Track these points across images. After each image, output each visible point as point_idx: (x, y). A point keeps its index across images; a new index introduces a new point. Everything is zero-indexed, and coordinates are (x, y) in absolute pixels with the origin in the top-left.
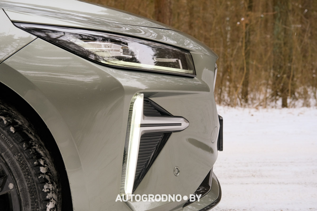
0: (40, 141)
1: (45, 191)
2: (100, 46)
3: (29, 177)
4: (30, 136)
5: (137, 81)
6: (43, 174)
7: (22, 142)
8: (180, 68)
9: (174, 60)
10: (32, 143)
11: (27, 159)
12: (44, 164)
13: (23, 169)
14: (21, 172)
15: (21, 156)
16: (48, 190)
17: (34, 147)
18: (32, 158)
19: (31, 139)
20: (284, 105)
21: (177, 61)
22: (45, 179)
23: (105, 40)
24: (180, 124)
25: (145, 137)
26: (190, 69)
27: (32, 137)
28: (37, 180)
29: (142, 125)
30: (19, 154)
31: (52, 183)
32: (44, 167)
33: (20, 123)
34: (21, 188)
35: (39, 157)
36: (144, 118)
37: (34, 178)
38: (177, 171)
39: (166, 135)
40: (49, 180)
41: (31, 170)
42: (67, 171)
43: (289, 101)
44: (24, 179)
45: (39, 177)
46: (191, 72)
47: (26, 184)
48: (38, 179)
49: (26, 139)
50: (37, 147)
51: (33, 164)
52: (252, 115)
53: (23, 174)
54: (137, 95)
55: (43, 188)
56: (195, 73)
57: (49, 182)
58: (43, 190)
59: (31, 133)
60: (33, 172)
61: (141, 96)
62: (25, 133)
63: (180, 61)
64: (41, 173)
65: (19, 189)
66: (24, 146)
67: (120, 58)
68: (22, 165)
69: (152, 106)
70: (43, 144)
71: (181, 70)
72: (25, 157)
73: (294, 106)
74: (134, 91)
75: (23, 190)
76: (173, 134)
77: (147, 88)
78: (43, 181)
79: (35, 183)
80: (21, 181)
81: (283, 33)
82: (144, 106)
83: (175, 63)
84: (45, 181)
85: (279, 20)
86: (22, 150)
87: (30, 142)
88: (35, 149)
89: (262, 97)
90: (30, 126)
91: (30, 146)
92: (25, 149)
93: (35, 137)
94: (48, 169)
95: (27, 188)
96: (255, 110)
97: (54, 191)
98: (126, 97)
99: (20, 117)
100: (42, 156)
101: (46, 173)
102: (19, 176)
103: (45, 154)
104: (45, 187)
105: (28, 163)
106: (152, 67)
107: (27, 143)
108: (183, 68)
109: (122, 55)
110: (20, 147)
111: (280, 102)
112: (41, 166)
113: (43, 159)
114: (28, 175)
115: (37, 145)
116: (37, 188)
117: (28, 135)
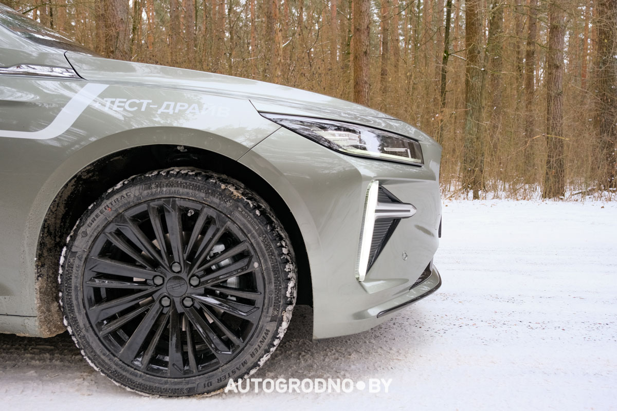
0: (280, 224)
1: (287, 270)
2: (333, 135)
3: (273, 257)
4: (272, 218)
5: (365, 168)
6: (285, 254)
7: (267, 224)
8: (408, 157)
9: (403, 150)
10: (275, 226)
11: (271, 240)
12: (286, 245)
13: (267, 250)
14: (265, 252)
15: (265, 237)
16: (289, 270)
17: (277, 229)
18: (275, 240)
19: (273, 222)
20: (476, 197)
21: (407, 150)
22: (287, 259)
23: (339, 129)
24: (409, 211)
25: (379, 222)
26: (419, 159)
27: (274, 220)
28: (280, 261)
29: (377, 211)
30: (264, 236)
31: (292, 263)
32: (286, 248)
33: (263, 207)
34: (265, 267)
35: (281, 239)
36: (378, 205)
37: (277, 258)
38: (405, 255)
39: (396, 221)
40: (290, 260)
41: (274, 250)
42: (308, 252)
43: (480, 192)
44: (268, 259)
45: (282, 258)
46: (420, 161)
47: (270, 264)
48: (281, 259)
49: (270, 222)
50: (278, 229)
51: (276, 245)
52: (447, 206)
53: (267, 254)
54: (372, 182)
55: (285, 268)
56: (423, 163)
57: (290, 262)
58: (285, 270)
59: (273, 216)
60: (276, 253)
61: (376, 184)
62: (268, 216)
63: (409, 151)
64: (283, 254)
65: (264, 268)
66: (268, 228)
67: (356, 147)
68: (266, 245)
69: (384, 193)
70: (283, 227)
71: (409, 160)
72: (269, 239)
73: (485, 198)
74: (369, 179)
75: (267, 269)
76: (402, 220)
77: (375, 175)
78: (285, 261)
79: (278, 263)
80: (266, 261)
81: (475, 129)
82: (379, 193)
83: (404, 152)
84: (287, 261)
85: (471, 116)
86: (266, 232)
87: (273, 225)
88: (277, 231)
89: (452, 189)
90: (271, 210)
91: (273, 229)
92: (269, 231)
93: (276, 219)
94: (289, 250)
95: (271, 267)
96: (448, 200)
97: (294, 271)
98: (364, 183)
99: (262, 201)
100: (283, 238)
101: (288, 254)
102: (264, 256)
103: (285, 235)
104: (287, 266)
105: (272, 244)
106: (378, 154)
107: (271, 226)
108: (412, 157)
109: (358, 144)
110: (265, 229)
111: (471, 194)
112: (283, 247)
113: (284, 241)
114: (272, 255)
115: (279, 228)
116: (279, 267)
117: (270, 218)
